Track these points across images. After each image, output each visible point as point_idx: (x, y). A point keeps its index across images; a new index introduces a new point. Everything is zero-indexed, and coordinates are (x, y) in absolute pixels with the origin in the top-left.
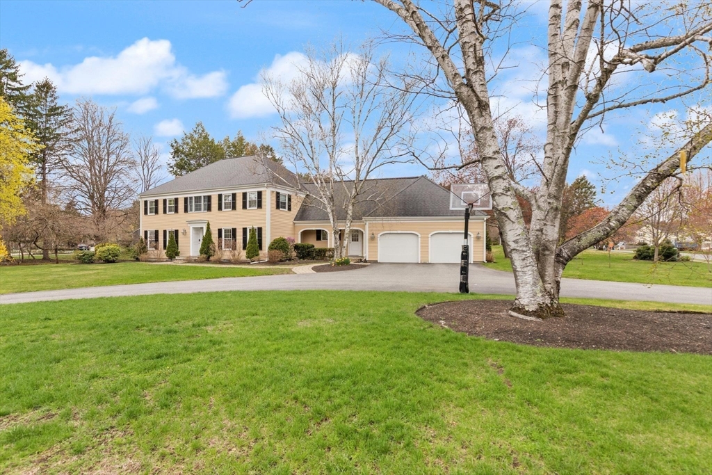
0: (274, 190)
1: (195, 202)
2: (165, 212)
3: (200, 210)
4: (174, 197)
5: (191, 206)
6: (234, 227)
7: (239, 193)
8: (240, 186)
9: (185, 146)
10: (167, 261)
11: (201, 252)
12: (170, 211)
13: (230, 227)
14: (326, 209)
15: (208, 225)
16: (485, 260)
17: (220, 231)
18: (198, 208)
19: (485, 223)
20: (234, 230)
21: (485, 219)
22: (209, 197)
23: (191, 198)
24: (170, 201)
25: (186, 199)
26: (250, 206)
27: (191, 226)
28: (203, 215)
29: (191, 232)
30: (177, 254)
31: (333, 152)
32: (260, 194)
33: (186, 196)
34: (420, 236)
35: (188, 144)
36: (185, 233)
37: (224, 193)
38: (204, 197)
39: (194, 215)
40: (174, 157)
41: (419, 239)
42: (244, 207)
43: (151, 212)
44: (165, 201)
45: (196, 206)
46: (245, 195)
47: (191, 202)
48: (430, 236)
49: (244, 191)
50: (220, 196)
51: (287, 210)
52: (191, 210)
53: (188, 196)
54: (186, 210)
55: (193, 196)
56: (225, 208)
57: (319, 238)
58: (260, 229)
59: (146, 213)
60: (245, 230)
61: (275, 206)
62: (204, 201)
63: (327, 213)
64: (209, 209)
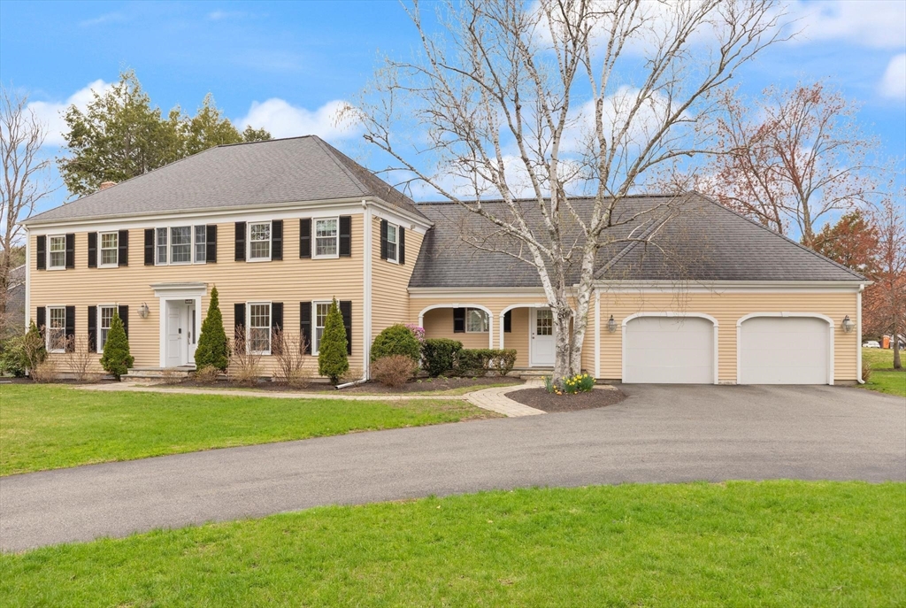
0: (377, 214)
1: (174, 241)
2: (92, 262)
3: (187, 258)
4: (116, 228)
5: (163, 250)
6: (278, 300)
7: (292, 220)
8: (293, 203)
9: (96, 122)
10: (103, 381)
11: (200, 357)
12: (106, 261)
13: (268, 300)
14: (532, 258)
15: (214, 294)
16: (860, 379)
17: (240, 309)
18: (181, 255)
19: (860, 296)
20: (278, 308)
21: (862, 287)
22: (212, 231)
23: (163, 231)
24: (107, 237)
25: (149, 234)
26: (319, 252)
27: (163, 298)
28: (195, 271)
29: (162, 312)
30: (129, 362)
31: (562, 122)
32: (346, 223)
33: (149, 226)
34: (716, 323)
35: (102, 117)
36: (145, 314)
37: (250, 220)
38: (198, 229)
39: (168, 271)
40: (71, 146)
41: (716, 330)
42: (305, 252)
43: (54, 263)
44: (92, 238)
45: (175, 249)
46: (305, 225)
47: (162, 240)
48: (739, 324)
49: (305, 215)
50: (240, 228)
51: (397, 262)
52: (163, 259)
53: (155, 226)
54: (149, 260)
55: (169, 225)
56: (253, 255)
57: (459, 327)
58: (346, 306)
59: (41, 264)
60: (305, 308)
61: (378, 252)
62: (198, 239)
63: (535, 270)
64: (211, 256)
